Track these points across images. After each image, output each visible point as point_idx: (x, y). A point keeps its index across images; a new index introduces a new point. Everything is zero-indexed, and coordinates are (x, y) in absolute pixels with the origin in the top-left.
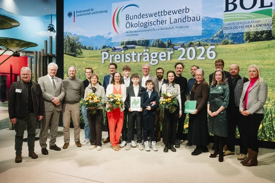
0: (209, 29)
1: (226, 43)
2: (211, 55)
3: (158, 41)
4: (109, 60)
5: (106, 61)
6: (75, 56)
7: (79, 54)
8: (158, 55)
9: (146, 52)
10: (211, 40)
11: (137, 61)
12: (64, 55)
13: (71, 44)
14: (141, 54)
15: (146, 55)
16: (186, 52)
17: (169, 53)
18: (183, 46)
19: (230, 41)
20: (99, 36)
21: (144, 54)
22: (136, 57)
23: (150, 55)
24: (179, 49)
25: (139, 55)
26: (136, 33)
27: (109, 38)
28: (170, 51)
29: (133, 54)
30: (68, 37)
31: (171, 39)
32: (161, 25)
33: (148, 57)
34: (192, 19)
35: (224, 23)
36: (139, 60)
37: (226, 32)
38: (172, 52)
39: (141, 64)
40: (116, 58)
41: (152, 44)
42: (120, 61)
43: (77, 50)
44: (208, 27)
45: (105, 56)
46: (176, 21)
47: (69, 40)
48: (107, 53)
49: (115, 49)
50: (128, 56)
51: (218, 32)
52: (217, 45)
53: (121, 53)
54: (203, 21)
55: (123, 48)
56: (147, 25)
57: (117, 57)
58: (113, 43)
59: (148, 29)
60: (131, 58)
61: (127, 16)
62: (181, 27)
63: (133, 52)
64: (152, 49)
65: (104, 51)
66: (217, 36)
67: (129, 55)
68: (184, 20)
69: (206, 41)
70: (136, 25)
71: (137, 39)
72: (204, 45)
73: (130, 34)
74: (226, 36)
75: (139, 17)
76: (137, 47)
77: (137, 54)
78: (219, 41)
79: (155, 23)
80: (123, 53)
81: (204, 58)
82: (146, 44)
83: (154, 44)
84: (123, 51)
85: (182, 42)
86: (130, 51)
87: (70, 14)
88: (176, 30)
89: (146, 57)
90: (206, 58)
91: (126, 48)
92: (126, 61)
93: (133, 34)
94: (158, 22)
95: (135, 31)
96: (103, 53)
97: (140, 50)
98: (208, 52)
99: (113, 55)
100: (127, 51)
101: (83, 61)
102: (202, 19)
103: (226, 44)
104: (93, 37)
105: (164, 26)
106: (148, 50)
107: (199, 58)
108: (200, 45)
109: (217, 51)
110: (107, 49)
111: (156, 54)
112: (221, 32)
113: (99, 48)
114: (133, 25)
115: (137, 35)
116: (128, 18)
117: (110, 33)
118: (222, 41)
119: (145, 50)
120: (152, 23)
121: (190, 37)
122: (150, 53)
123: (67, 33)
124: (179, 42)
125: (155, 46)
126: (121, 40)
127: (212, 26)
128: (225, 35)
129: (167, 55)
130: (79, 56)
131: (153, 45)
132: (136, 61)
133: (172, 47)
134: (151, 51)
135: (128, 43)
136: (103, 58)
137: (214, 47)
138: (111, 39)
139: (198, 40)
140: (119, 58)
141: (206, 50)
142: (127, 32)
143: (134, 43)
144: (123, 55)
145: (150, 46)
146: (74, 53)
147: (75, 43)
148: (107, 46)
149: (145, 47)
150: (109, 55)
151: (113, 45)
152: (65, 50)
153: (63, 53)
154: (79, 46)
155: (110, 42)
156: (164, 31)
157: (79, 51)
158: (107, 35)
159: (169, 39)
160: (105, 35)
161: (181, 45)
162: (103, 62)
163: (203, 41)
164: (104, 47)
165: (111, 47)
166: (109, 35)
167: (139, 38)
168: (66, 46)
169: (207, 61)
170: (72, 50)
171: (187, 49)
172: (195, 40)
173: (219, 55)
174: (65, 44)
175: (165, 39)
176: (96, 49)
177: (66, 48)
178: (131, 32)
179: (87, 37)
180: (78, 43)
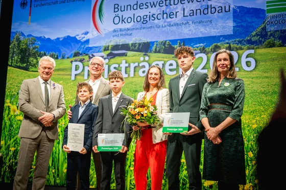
0: (244, 24)
1: (272, 45)
2: (248, 64)
3: (164, 44)
4: (83, 75)
5: (78, 77)
6: (26, 69)
7: (34, 65)
8: (164, 65)
9: (144, 61)
10: (248, 40)
11: (129, 76)
12: (9, 68)
13: (22, 50)
14: (136, 64)
15: (144, 67)
16: (208, 60)
18: (203, 51)
19: (277, 42)
20: (68, 36)
21: (141, 65)
22: (128, 69)
24: (197, 56)
25: (133, 66)
26: (129, 32)
27: (85, 39)
29: (124, 65)
30: (18, 40)
31: (184, 41)
32: (169, 20)
34: (217, 10)
35: (267, 14)
36: (132, 74)
37: (270, 29)
39: (134, 80)
41: (154, 48)
43: (31, 59)
44: (243, 21)
45: (77, 68)
46: (193, 13)
47: (18, 44)
48: (80, 64)
50: (115, 68)
51: (259, 29)
52: (258, 48)
54: (235, 11)
55: (108, 55)
56: (148, 19)
58: (90, 49)
59: (148, 25)
61: (116, 6)
62: (200, 22)
63: (124, 62)
64: (154, 56)
65: (76, 61)
66: (257, 35)
67: (117, 66)
68: (206, 12)
69: (240, 42)
70: (129, 20)
71: (130, 41)
72: (237, 49)
73: (119, 33)
74: (271, 35)
75: (135, 7)
76: (130, 53)
77: (129, 66)
78: (261, 42)
79: (160, 16)
80: (107, 64)
82: (145, 48)
83: (158, 49)
84: (107, 61)
85: (202, 45)
86: (118, 59)
87: (24, 4)
88: (192, 27)
89: (144, 70)
90: (241, 69)
91: (112, 56)
93: (124, 32)
94: (165, 15)
95: (128, 29)
96: (74, 64)
97: (134, 57)
98: (244, 60)
100: (113, 60)
102: (233, 9)
103: (271, 47)
104: (58, 39)
105: (174, 20)
106: (147, 58)
108: (230, 49)
109: (258, 58)
110: (80, 57)
111: (161, 63)
112: (263, 29)
113: (67, 56)
114: (125, 20)
115: (131, 34)
116: (116, 10)
117: (86, 33)
118: (266, 43)
119: (142, 59)
120: (155, 16)
121: (214, 37)
122: (150, 62)
123: (15, 33)
124: (198, 45)
125: (159, 52)
126: (103, 44)
127: (248, 19)
128: (269, 34)
129: (177, 66)
130: (34, 69)
131: (156, 49)
132: (127, 76)
134: (152, 59)
135: (116, 47)
136: (74, 72)
137: (252, 51)
138: (87, 41)
139: (227, 41)
141: (240, 57)
142: (115, 31)
143: (126, 47)
145: (151, 52)
146: (25, 65)
147: (29, 49)
148: (81, 52)
149: (144, 53)
150: (84, 67)
151: (91, 51)
152: (10, 60)
153: (7, 65)
154: (34, 53)
155: (87, 46)
156: (174, 28)
157: (35, 60)
158: (83, 36)
159: (180, 40)
160: (78, 35)
161: (200, 50)
162: (73, 78)
163: (234, 42)
164: (76, 55)
165: (87, 54)
166: (86, 36)
167: (134, 39)
168: (13, 54)
169: (241, 73)
170: (22, 60)
171: (209, 55)
172: (221, 41)
173: (261, 63)
174: (11, 51)
175: (175, 42)
176: (63, 58)
177: (13, 57)
178: (121, 30)
179: (49, 39)
180: (34, 48)
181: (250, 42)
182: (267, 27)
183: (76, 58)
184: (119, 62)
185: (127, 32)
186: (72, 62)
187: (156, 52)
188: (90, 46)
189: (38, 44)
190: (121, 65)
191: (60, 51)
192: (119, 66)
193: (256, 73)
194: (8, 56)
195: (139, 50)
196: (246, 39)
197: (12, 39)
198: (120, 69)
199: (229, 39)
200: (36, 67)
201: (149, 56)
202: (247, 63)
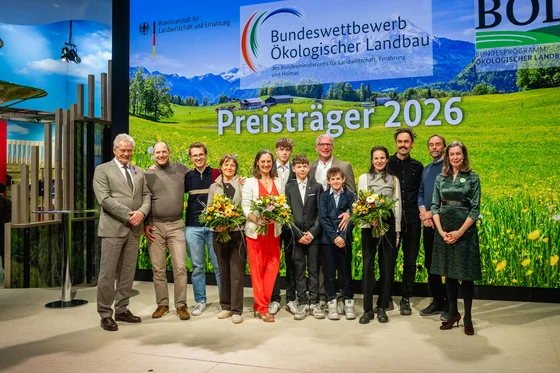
0: (448, 62)
1: (483, 92)
2: (453, 116)
3: (343, 88)
4: (235, 129)
5: (227, 131)
6: (154, 119)
7: (165, 115)
8: (343, 116)
9: (316, 110)
10: (452, 84)
11: (297, 129)
12: (131, 118)
13: (146, 94)
14: (306, 114)
15: (316, 117)
16: (402, 110)
17: (366, 112)
18: (394, 97)
19: (491, 88)
20: (211, 75)
21: (312, 115)
22: (295, 120)
23: (325, 117)
24: (387, 105)
25: (301, 116)
26: (294, 70)
27: (233, 79)
28: (367, 107)
29: (289, 115)
30: (140, 78)
31: (369, 83)
32: (348, 54)
33: (320, 121)
34: (412, 41)
35: (477, 50)
36: (301, 129)
37: (482, 69)
38: (372, 110)
39: (306, 134)
40: (249, 124)
41: (329, 93)
42: (258, 130)
43: (161, 105)
44: (445, 58)
45: (225, 119)
46: (379, 46)
47: (141, 85)
48: (229, 113)
49: (247, 105)
50: (277, 119)
51: (467, 70)
52: (466, 95)
53: (260, 113)
54: (435, 45)
55: (266, 101)
56: (319, 53)
57: (253, 121)
58: (243, 92)
59: (320, 60)
60: (284, 124)
61: (275, 34)
62: (390, 58)
63: (289, 110)
64: (329, 103)
65: (223, 109)
66: (464, 77)
67: (280, 116)
68: (397, 44)
69: (442, 86)
70: (294, 53)
71: (295, 82)
72: (439, 96)
73: (281, 71)
74: (482, 78)
75: (301, 36)
76: (296, 99)
77: (297, 116)
78: (469, 87)
79: (335, 49)
80: (266, 113)
81: (439, 123)
82: (317, 92)
83: (334, 94)
84: (265, 109)
85: (392, 89)
86: (280, 107)
87: (144, 27)
88: (379, 64)
89: (316, 121)
90: (444, 122)
91: (271, 102)
92: (273, 130)
93: (286, 71)
94: (342, 48)
95: (293, 66)
96: (221, 113)
97: (302, 105)
98: (448, 110)
99: (243, 118)
100: (274, 109)
101: (174, 130)
102: (434, 42)
103: (482, 94)
104: (196, 78)
105: (354, 55)
106: (320, 106)
107: (429, 122)
108: (429, 95)
109: (466, 107)
110: (229, 104)
111: (338, 114)
112: (471, 69)
113: (210, 102)
114: (288, 54)
115: (297, 73)
116: (275, 39)
117: (235, 71)
118: (476, 88)
119: (313, 107)
120: (329, 49)
121: (408, 79)
122: (325, 112)
123: (133, 68)
124: (387, 90)
125: (336, 98)
126: (259, 85)
127: (453, 56)
128: (479, 76)
129: (361, 116)
130: (165, 119)
131: (331, 95)
132: (294, 130)
133: (373, 100)
134: (327, 108)
135: (278, 91)
136: (221, 125)
137: (458, 99)
138: (238, 81)
139: (425, 85)
140: (257, 123)
141: (442, 106)
142: (274, 68)
143: (290, 91)
144: (265, 117)
145: (325, 97)
146: (153, 113)
147: (157, 92)
148: (229, 97)
149: (315, 99)
150: (234, 117)
151: (243, 96)
152: (131, 107)
153: (128, 113)
154: (164, 98)
155: (237, 88)
156: (355, 65)
157: (166, 108)
158: (230, 74)
159: (364, 82)
160: (224, 73)
161: (390, 96)
162: (221, 132)
163: (435, 87)
164: (223, 100)
165: (238, 100)
166: (234, 75)
167: (301, 79)
168: (135, 98)
169: (445, 128)
170: (149, 108)
171: (403, 103)
172: (419, 84)
173: (470, 115)
174: (132, 94)
175: (357, 84)
176: (205, 104)
177: (134, 102)
178: (283, 67)
179: (183, 78)
180: (163, 91)
181: (455, 87)
182: (478, 67)
183: (224, 105)
184: (283, 111)
185: (290, 70)
186: (217, 110)
187: (331, 98)
188: (241, 88)
189: (169, 85)
190: (285, 115)
191: (200, 95)
192: (283, 116)
193: (463, 128)
194: (129, 102)
195: (308, 96)
196: (450, 82)
197: (131, 79)
198: (283, 120)
199: (428, 82)
200: (168, 117)
201: (322, 104)
202: (451, 114)
